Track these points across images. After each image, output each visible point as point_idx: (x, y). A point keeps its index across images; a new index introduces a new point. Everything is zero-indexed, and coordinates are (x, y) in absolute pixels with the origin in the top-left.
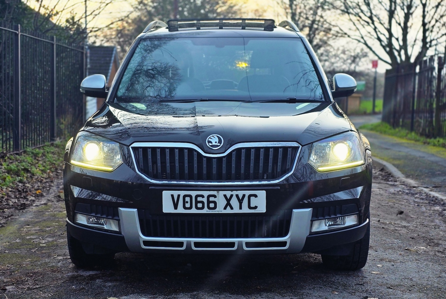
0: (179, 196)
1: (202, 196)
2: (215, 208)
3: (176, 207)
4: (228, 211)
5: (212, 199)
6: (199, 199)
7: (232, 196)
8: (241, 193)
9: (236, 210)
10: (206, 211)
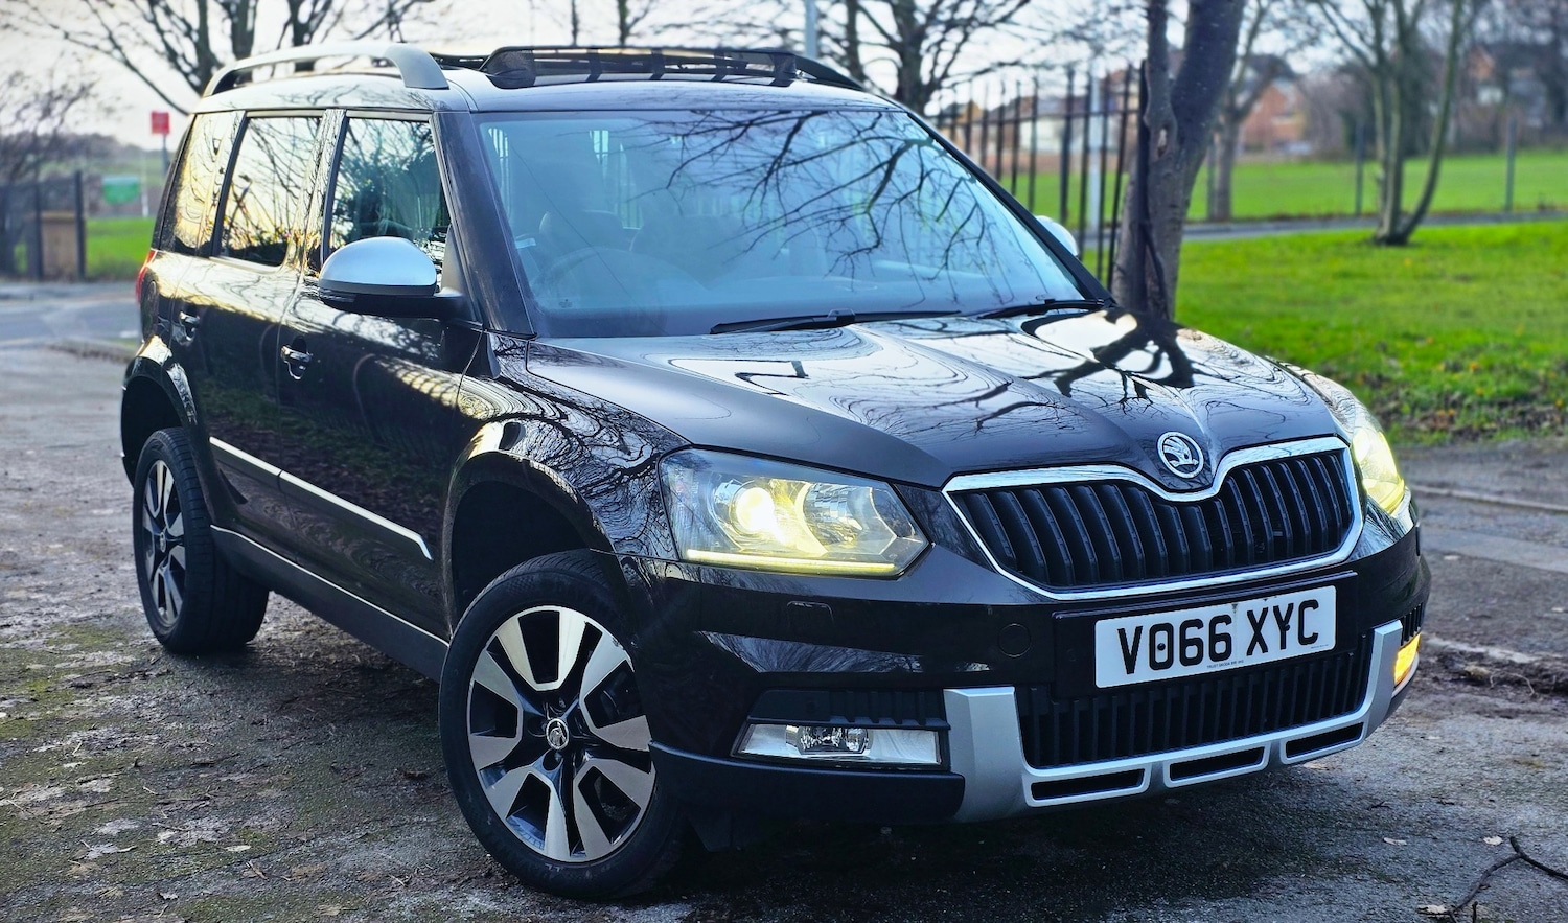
0: (1139, 630)
1: (1198, 624)
2: (1227, 654)
3: (1130, 669)
4: (1259, 658)
5: (1221, 628)
6: (1192, 633)
7: (1265, 611)
8: (1282, 601)
9: (1275, 654)
10: (1207, 666)
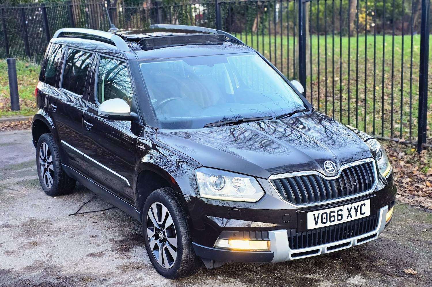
0: (319, 214)
1: (334, 212)
2: (341, 219)
3: (316, 224)
4: (350, 219)
5: (340, 213)
6: (332, 214)
7: (351, 207)
8: (356, 205)
9: (354, 218)
10: (336, 222)
